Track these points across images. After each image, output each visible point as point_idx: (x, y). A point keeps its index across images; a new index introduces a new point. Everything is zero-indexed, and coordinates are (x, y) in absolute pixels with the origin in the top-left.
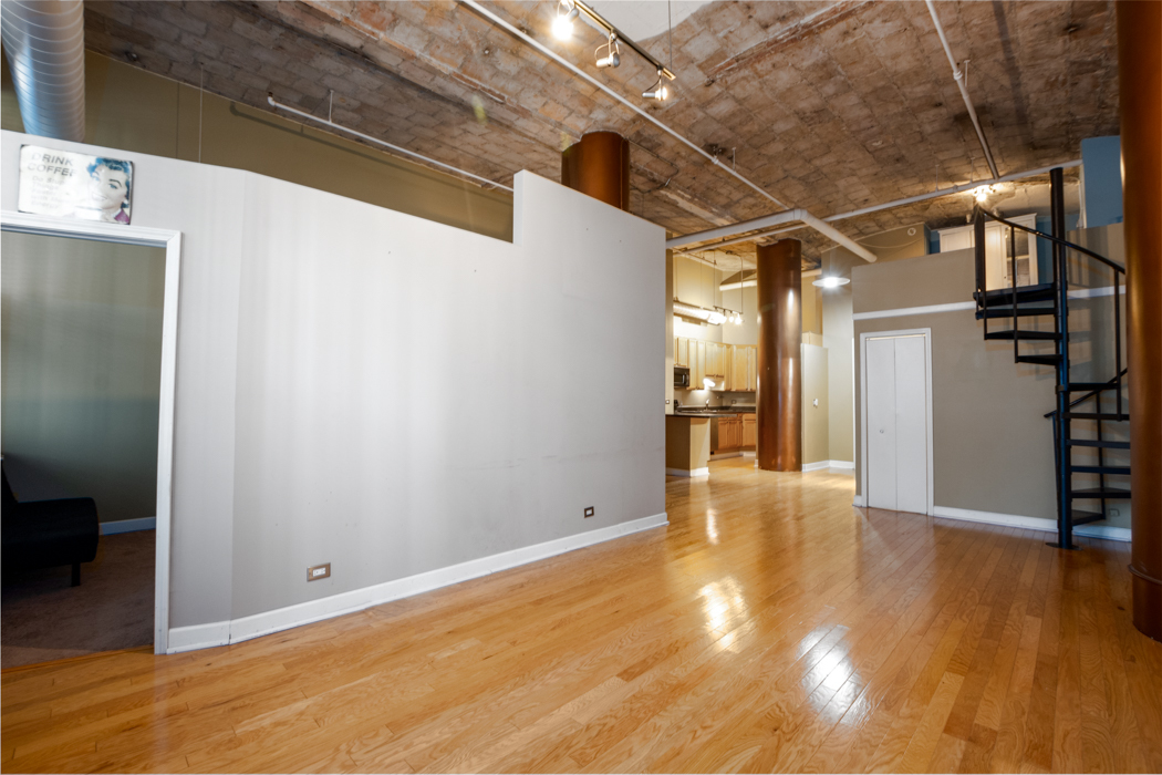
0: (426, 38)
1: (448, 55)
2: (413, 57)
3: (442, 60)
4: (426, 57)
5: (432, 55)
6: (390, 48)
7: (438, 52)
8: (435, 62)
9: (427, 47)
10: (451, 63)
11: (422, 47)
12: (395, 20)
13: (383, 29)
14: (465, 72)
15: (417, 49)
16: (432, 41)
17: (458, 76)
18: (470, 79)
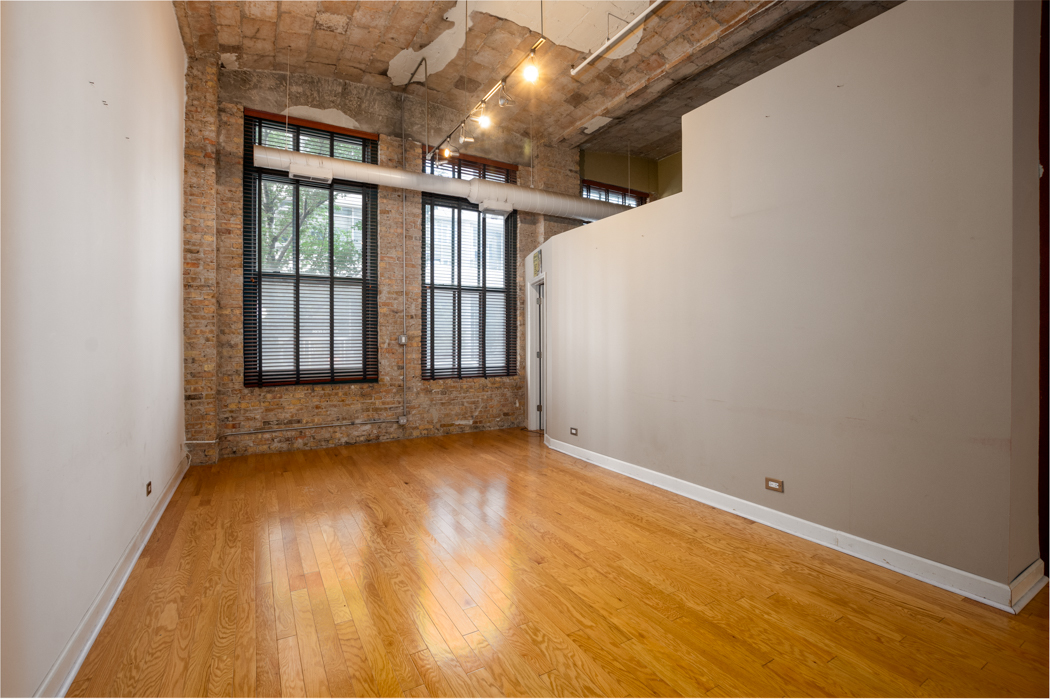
0: (681, 40)
1: (703, 30)
2: (692, 55)
3: (706, 35)
4: (698, 46)
5: (699, 41)
6: (676, 68)
7: (697, 36)
8: (705, 42)
9: (689, 42)
10: (713, 29)
11: (688, 45)
12: (659, 55)
13: (664, 64)
14: (728, 22)
15: (689, 49)
16: (684, 36)
17: (726, 30)
18: (737, 20)
